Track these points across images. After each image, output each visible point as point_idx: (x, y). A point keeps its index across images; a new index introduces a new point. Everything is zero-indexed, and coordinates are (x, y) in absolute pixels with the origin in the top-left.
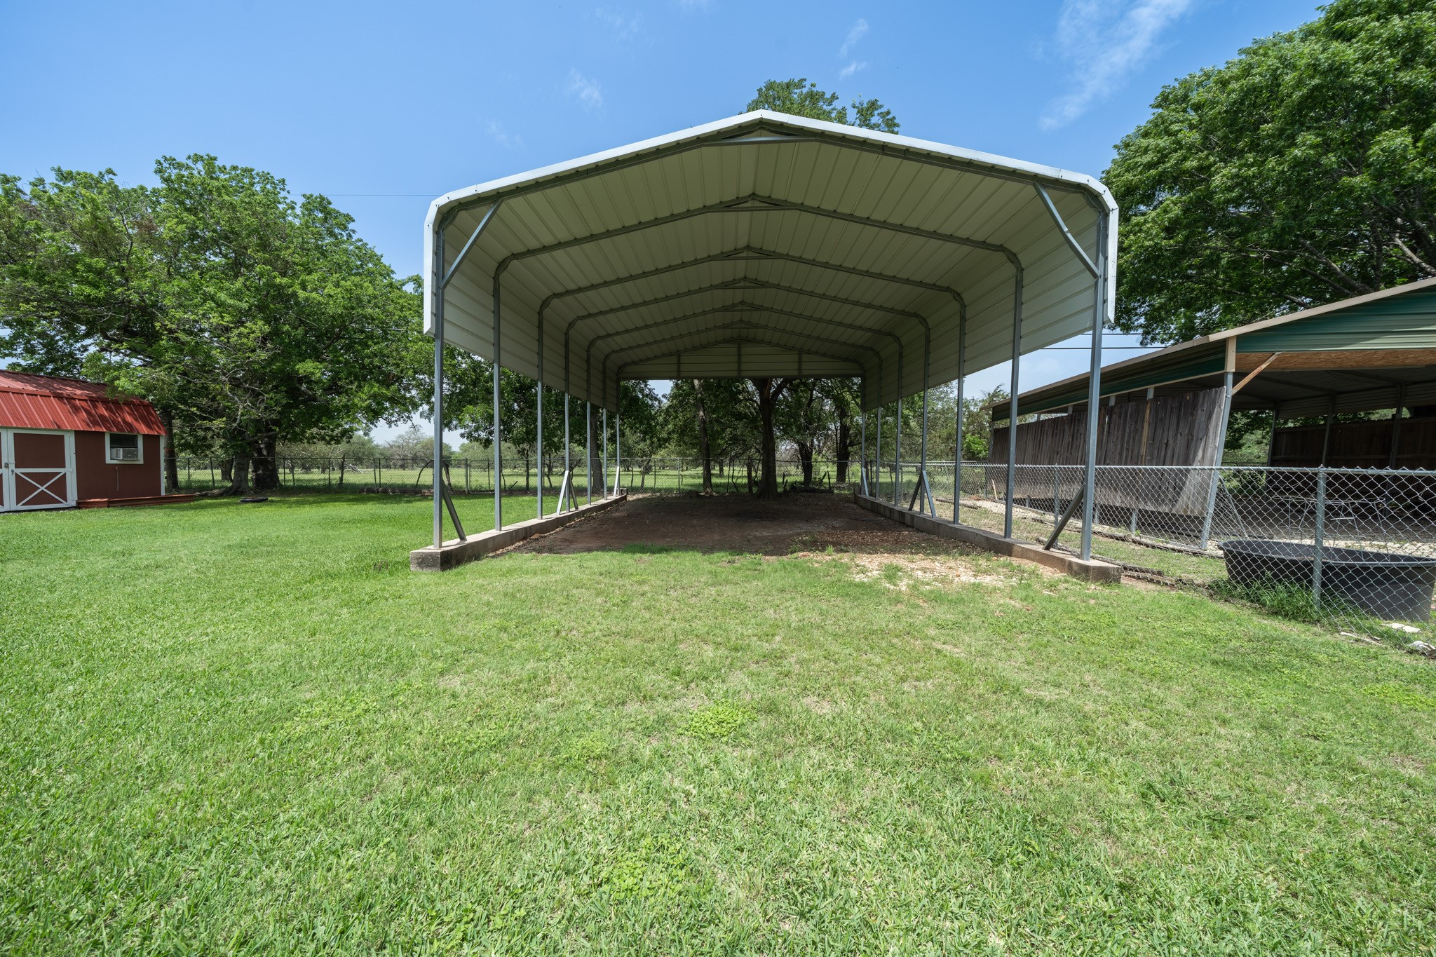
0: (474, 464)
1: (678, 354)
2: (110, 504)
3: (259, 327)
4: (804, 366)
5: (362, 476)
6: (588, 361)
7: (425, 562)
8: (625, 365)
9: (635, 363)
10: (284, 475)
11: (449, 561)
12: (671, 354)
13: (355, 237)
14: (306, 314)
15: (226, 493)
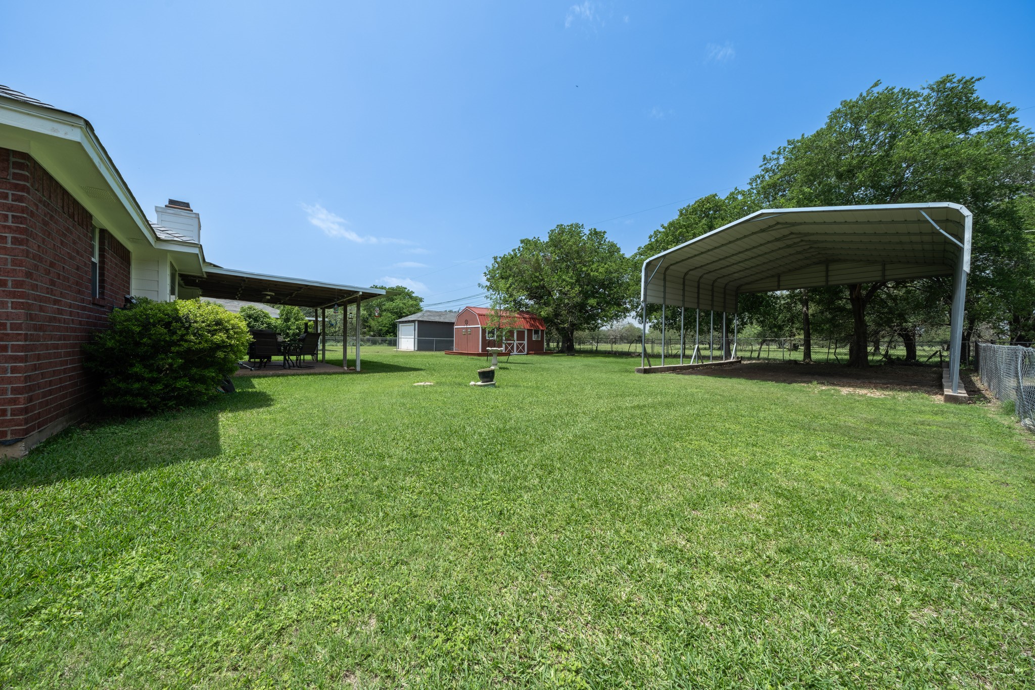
0: (656, 342)
1: (779, 276)
2: (535, 354)
3: (577, 288)
4: (887, 273)
5: (603, 347)
6: (712, 290)
7: (639, 371)
8: (742, 285)
9: (747, 284)
10: (577, 347)
11: (646, 371)
12: (773, 276)
13: (607, 240)
14: (591, 281)
15: (559, 352)
